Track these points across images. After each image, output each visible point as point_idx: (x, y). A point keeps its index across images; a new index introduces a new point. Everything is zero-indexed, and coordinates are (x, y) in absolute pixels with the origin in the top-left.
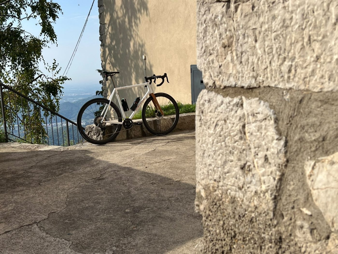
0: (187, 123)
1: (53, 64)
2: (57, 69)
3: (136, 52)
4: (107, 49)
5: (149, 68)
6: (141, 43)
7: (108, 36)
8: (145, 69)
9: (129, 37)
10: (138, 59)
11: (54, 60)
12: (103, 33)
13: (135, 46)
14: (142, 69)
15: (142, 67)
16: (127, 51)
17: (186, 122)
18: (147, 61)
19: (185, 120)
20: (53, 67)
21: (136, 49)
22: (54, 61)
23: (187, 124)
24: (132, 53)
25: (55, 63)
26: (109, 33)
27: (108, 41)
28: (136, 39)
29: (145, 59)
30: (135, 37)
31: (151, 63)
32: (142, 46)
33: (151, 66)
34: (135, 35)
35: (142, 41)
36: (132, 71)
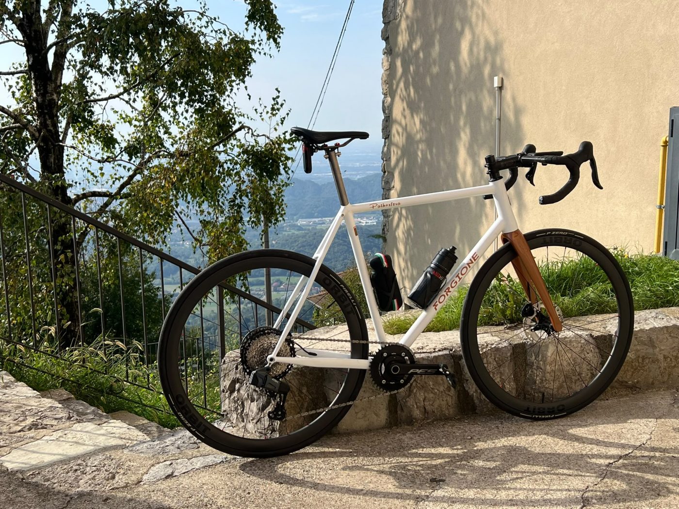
0: (665, 357)
1: (274, 99)
2: (282, 113)
3: (477, 67)
4: (399, 63)
5: (511, 115)
6: (492, 40)
7: (403, 25)
8: (499, 119)
9: (458, 25)
10: (481, 90)
11: (277, 89)
12: (392, 18)
13: (475, 50)
14: (489, 118)
15: (491, 112)
16: (452, 67)
17: (661, 357)
18: (508, 94)
19: (654, 347)
20: (273, 109)
21: (478, 59)
22: (276, 94)
23: (663, 365)
24: (465, 70)
25: (278, 97)
26: (407, 17)
27: (402, 39)
28: (478, 30)
29: (501, 88)
30: (477, 25)
31: (520, 101)
32: (493, 50)
33: (518, 112)
34: (477, 15)
35: (496, 33)
36: (462, 123)
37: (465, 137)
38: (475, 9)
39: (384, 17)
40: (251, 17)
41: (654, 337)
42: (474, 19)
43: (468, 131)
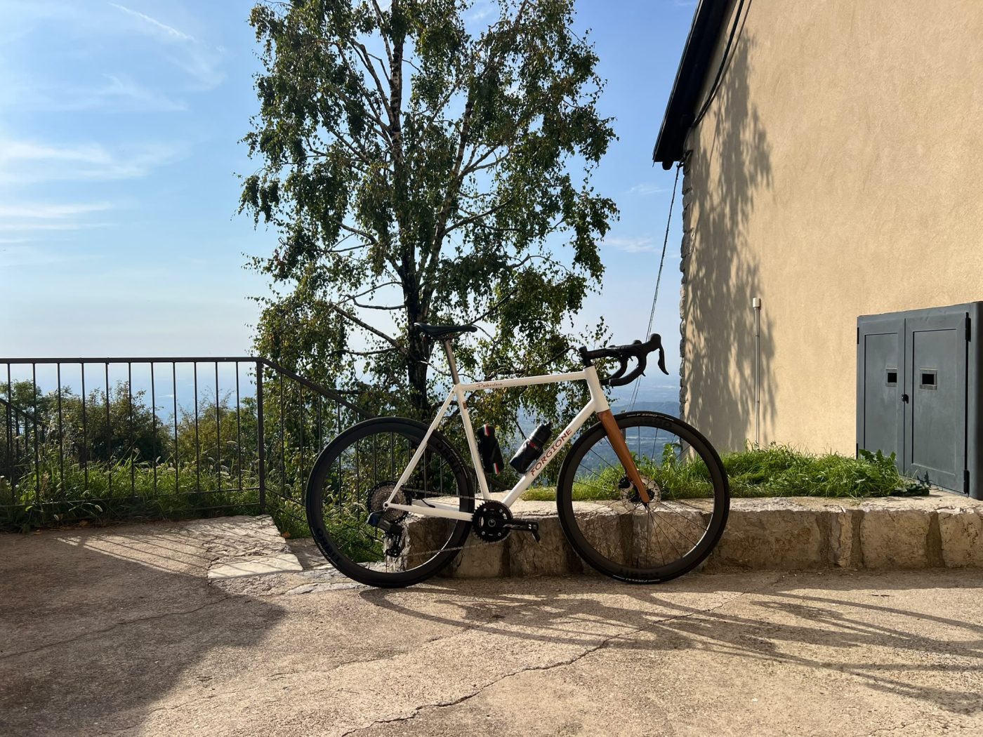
1: (598, 326)
2: (605, 337)
3: (741, 289)
4: (690, 288)
5: (765, 328)
6: (752, 265)
7: (694, 257)
8: (758, 336)
9: (729, 253)
10: (745, 309)
11: (601, 318)
12: (686, 253)
13: (740, 273)
14: (750, 333)
15: (752, 328)
16: (725, 289)
18: (763, 311)
20: (597, 334)
21: (742, 280)
22: (600, 322)
24: (733, 290)
25: (602, 324)
26: (697, 250)
27: (693, 268)
28: (743, 257)
29: (759, 308)
30: (741, 251)
31: (772, 315)
32: (753, 271)
33: (770, 326)
34: (742, 244)
35: (754, 258)
36: (732, 338)
37: (734, 351)
38: (741, 238)
39: (682, 252)
40: (578, 259)
41: (764, 519)
42: (739, 248)
43: (736, 345)
